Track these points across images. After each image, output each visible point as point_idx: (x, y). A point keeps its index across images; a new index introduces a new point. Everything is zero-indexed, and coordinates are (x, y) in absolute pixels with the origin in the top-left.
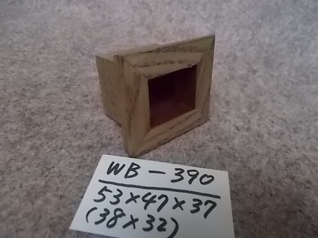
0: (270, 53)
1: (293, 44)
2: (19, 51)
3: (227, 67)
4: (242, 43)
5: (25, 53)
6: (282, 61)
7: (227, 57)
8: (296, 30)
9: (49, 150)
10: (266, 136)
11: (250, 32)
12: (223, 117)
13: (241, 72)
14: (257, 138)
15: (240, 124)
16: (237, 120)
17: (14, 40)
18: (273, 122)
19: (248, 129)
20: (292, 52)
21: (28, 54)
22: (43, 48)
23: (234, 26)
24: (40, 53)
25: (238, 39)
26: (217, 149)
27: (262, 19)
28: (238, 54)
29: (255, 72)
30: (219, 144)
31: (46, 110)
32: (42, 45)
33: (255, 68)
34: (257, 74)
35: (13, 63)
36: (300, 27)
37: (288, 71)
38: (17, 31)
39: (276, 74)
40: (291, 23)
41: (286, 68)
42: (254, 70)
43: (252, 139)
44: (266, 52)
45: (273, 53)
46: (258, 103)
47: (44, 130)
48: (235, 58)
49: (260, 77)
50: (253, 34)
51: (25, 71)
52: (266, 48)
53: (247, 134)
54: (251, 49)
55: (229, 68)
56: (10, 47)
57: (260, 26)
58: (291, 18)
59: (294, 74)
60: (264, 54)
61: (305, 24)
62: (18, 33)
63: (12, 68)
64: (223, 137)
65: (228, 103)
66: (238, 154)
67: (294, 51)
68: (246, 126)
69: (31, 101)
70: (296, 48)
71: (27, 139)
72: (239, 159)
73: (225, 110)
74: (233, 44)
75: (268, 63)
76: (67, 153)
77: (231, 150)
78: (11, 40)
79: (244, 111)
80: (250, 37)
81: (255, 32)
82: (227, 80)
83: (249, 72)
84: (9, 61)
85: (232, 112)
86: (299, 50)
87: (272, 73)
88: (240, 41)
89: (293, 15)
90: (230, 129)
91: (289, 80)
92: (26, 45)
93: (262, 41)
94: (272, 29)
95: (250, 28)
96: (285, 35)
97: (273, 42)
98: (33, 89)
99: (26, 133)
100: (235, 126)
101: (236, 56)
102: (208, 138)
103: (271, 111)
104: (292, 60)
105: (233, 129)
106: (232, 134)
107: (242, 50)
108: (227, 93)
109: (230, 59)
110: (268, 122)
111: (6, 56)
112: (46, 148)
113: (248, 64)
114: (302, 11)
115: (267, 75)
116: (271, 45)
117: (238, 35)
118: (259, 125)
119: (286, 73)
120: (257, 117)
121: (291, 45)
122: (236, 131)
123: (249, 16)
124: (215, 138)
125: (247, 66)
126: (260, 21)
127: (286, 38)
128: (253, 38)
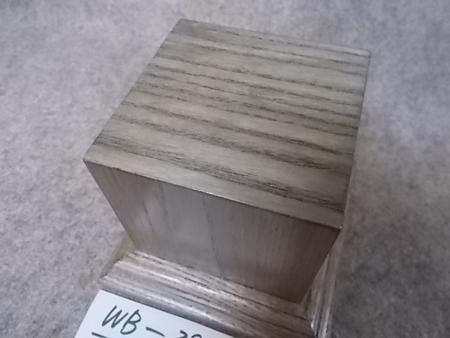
2: (49, 114)
5: (55, 116)
21: (58, 117)
22: (72, 105)
24: (70, 114)
31: (83, 192)
32: (69, 101)
35: (45, 133)
47: (84, 217)
51: (58, 142)
58: (356, 34)
69: (69, 182)
71: (71, 227)
84: (41, 130)
92: (54, 103)
98: (68, 167)
99: (69, 221)
111: (38, 124)
123: (303, 32)
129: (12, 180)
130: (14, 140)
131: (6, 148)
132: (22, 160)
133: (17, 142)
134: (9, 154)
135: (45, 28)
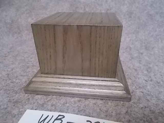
0: (146, 43)
1: (156, 38)
2: (29, 62)
3: (128, 53)
4: (132, 41)
6: (154, 46)
7: (126, 48)
8: (156, 31)
9: (61, 105)
10: (161, 82)
11: (134, 35)
12: (137, 76)
13: (135, 55)
14: (158, 84)
15: (146, 79)
16: (144, 77)
17: (25, 56)
18: (161, 75)
19: (151, 80)
20: (157, 41)
21: (34, 62)
23: (126, 34)
25: (129, 39)
26: (141, 93)
27: (139, 28)
28: (131, 46)
29: (142, 54)
30: (141, 90)
33: (141, 52)
34: (143, 54)
35: (28, 67)
36: (157, 30)
37: (158, 51)
38: (25, 52)
39: (152, 53)
40: (153, 29)
41: (156, 49)
42: (141, 53)
43: (156, 85)
44: (144, 43)
45: (148, 43)
46: (150, 68)
48: (130, 49)
49: (145, 56)
50: (136, 36)
52: (144, 42)
53: (152, 83)
54: (137, 43)
55: (129, 54)
56: (24, 60)
57: (138, 32)
58: (152, 26)
59: (161, 51)
60: (144, 44)
61: (159, 28)
62: (26, 53)
63: (28, 70)
64: (141, 86)
65: (136, 70)
66: (153, 93)
67: (158, 40)
68: (150, 79)
70: (158, 39)
72: (154, 96)
73: (136, 73)
74: (127, 42)
75: (146, 48)
76: (70, 105)
77: (148, 92)
78: (23, 56)
79: (146, 72)
80: (135, 38)
81: (137, 35)
82: (130, 59)
83: (139, 54)
84: (26, 67)
85: (140, 73)
86: (160, 40)
87: (150, 53)
88: (130, 40)
89: (152, 25)
90: (142, 82)
91: (160, 55)
92: (31, 58)
93: (141, 38)
94: (144, 32)
95: (134, 33)
96: (152, 34)
97: (146, 38)
100: (144, 80)
101: (130, 48)
102: (134, 87)
103: (158, 71)
104: (158, 45)
105: (144, 81)
106: (145, 84)
107: (132, 44)
108: (134, 66)
109: (128, 49)
110: (160, 76)
111: (24, 65)
112: (59, 104)
113: (138, 50)
114: (156, 22)
115: (149, 54)
116: (146, 40)
117: (129, 37)
118: (156, 78)
119: (157, 52)
120: (153, 74)
121: (155, 38)
122: (146, 82)
123: (132, 28)
124: (138, 87)
125: (137, 51)
126: (138, 30)
127: (152, 36)
128: (136, 38)
129: (12, 85)
130: (12, 70)
131: (8, 73)
132: (17, 77)
133: (14, 71)
134: (10, 75)
135: (25, 40)
